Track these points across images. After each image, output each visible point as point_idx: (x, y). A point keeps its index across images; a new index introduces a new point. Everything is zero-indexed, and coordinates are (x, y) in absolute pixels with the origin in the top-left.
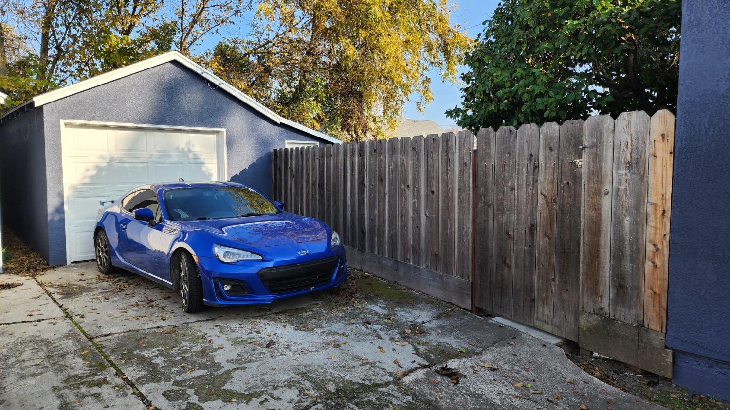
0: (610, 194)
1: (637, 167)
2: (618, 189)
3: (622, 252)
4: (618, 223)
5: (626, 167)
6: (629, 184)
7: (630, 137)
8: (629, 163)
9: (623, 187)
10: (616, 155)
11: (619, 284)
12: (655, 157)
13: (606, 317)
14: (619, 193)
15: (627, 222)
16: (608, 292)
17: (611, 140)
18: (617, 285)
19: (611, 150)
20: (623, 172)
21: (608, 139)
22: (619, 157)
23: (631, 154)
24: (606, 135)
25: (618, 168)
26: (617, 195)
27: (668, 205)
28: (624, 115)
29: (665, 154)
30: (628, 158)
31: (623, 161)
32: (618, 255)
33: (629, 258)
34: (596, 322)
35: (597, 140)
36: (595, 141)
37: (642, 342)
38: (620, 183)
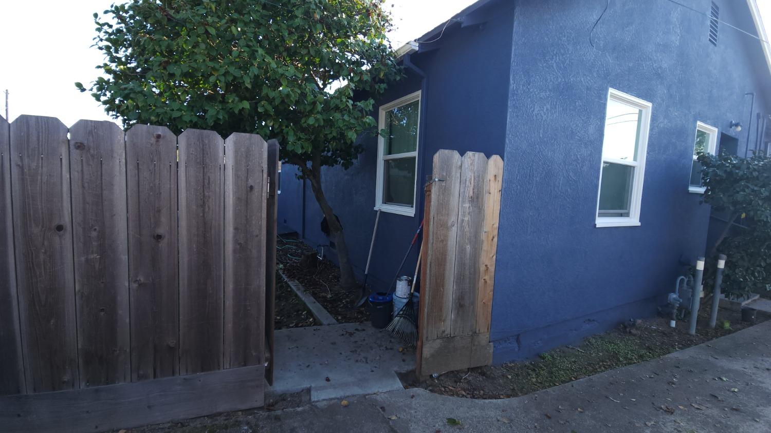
0: (456, 225)
1: (477, 201)
2: (463, 221)
3: (464, 276)
4: (462, 250)
5: (469, 201)
6: (471, 216)
7: (473, 175)
8: (472, 197)
9: (466, 219)
10: (462, 190)
11: (460, 304)
12: (490, 193)
13: (448, 338)
14: (463, 224)
15: (468, 248)
16: (450, 315)
17: (458, 175)
18: (458, 305)
19: (458, 185)
20: (467, 205)
21: (455, 174)
22: (464, 192)
23: (473, 189)
24: (454, 170)
25: (463, 202)
26: (462, 226)
27: (496, 232)
28: (470, 154)
29: (496, 191)
30: (471, 193)
31: (467, 195)
32: (460, 279)
33: (468, 280)
34: (439, 346)
35: (447, 174)
36: (445, 174)
37: (474, 345)
38: (464, 216)
